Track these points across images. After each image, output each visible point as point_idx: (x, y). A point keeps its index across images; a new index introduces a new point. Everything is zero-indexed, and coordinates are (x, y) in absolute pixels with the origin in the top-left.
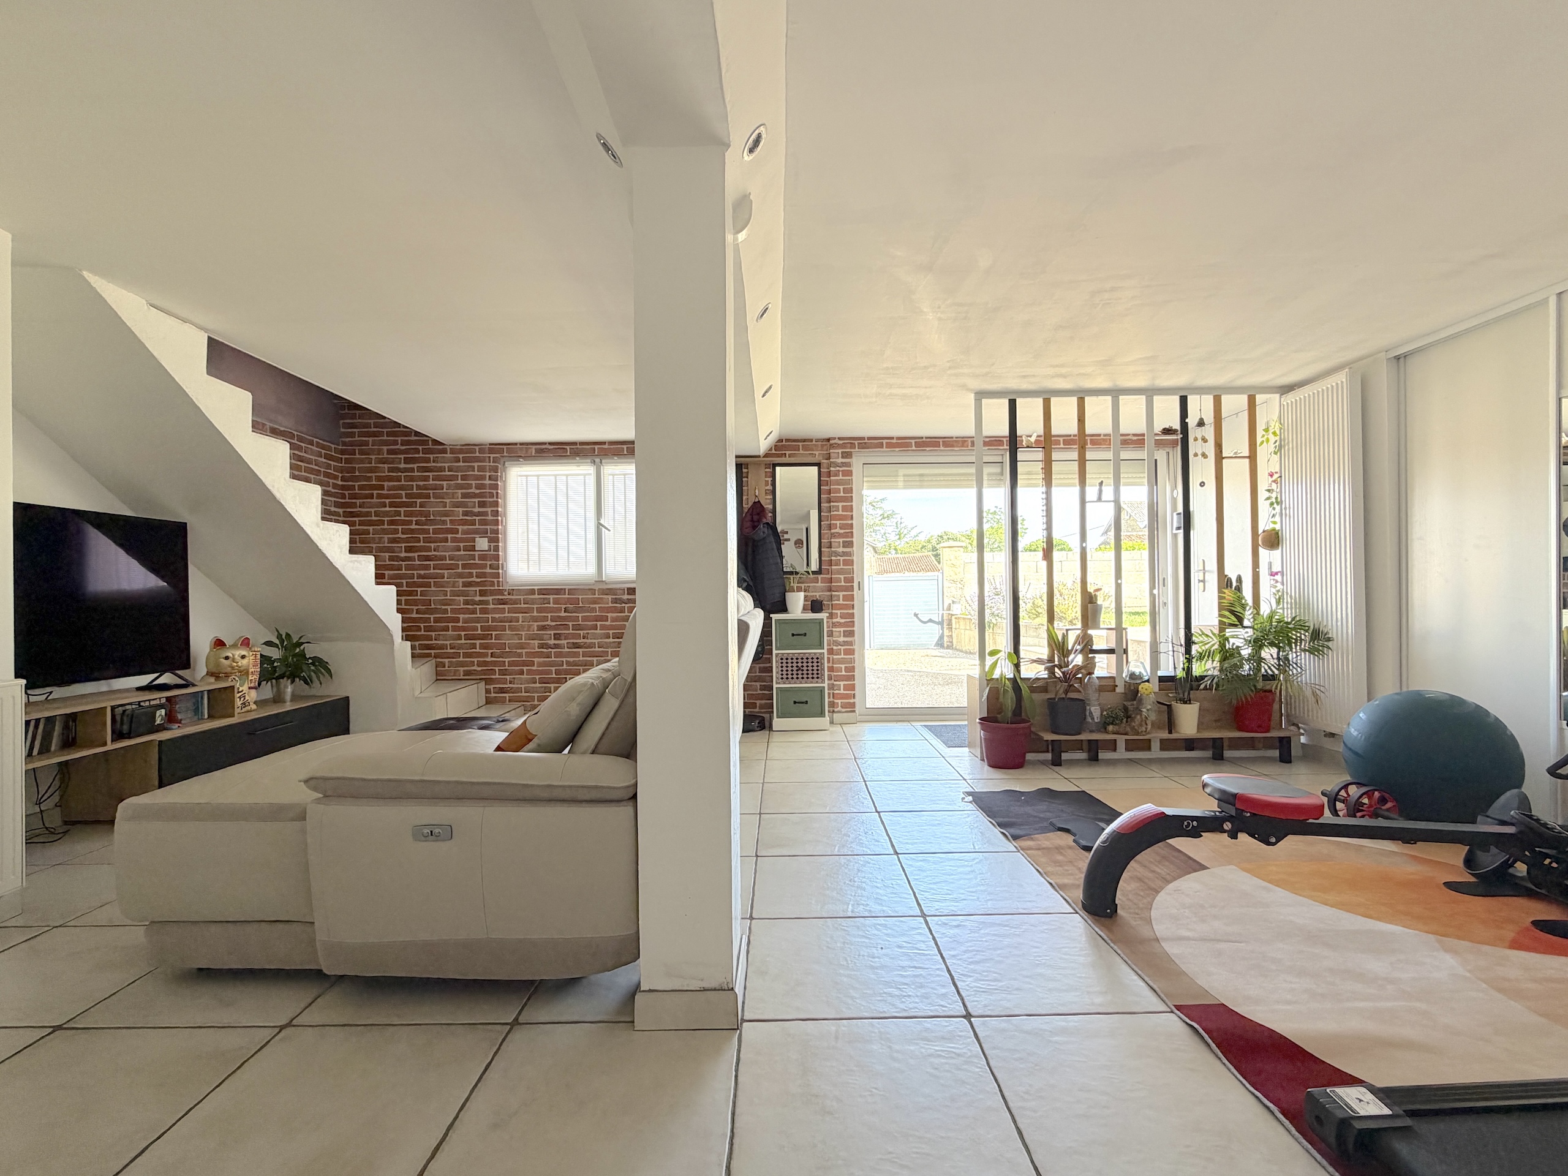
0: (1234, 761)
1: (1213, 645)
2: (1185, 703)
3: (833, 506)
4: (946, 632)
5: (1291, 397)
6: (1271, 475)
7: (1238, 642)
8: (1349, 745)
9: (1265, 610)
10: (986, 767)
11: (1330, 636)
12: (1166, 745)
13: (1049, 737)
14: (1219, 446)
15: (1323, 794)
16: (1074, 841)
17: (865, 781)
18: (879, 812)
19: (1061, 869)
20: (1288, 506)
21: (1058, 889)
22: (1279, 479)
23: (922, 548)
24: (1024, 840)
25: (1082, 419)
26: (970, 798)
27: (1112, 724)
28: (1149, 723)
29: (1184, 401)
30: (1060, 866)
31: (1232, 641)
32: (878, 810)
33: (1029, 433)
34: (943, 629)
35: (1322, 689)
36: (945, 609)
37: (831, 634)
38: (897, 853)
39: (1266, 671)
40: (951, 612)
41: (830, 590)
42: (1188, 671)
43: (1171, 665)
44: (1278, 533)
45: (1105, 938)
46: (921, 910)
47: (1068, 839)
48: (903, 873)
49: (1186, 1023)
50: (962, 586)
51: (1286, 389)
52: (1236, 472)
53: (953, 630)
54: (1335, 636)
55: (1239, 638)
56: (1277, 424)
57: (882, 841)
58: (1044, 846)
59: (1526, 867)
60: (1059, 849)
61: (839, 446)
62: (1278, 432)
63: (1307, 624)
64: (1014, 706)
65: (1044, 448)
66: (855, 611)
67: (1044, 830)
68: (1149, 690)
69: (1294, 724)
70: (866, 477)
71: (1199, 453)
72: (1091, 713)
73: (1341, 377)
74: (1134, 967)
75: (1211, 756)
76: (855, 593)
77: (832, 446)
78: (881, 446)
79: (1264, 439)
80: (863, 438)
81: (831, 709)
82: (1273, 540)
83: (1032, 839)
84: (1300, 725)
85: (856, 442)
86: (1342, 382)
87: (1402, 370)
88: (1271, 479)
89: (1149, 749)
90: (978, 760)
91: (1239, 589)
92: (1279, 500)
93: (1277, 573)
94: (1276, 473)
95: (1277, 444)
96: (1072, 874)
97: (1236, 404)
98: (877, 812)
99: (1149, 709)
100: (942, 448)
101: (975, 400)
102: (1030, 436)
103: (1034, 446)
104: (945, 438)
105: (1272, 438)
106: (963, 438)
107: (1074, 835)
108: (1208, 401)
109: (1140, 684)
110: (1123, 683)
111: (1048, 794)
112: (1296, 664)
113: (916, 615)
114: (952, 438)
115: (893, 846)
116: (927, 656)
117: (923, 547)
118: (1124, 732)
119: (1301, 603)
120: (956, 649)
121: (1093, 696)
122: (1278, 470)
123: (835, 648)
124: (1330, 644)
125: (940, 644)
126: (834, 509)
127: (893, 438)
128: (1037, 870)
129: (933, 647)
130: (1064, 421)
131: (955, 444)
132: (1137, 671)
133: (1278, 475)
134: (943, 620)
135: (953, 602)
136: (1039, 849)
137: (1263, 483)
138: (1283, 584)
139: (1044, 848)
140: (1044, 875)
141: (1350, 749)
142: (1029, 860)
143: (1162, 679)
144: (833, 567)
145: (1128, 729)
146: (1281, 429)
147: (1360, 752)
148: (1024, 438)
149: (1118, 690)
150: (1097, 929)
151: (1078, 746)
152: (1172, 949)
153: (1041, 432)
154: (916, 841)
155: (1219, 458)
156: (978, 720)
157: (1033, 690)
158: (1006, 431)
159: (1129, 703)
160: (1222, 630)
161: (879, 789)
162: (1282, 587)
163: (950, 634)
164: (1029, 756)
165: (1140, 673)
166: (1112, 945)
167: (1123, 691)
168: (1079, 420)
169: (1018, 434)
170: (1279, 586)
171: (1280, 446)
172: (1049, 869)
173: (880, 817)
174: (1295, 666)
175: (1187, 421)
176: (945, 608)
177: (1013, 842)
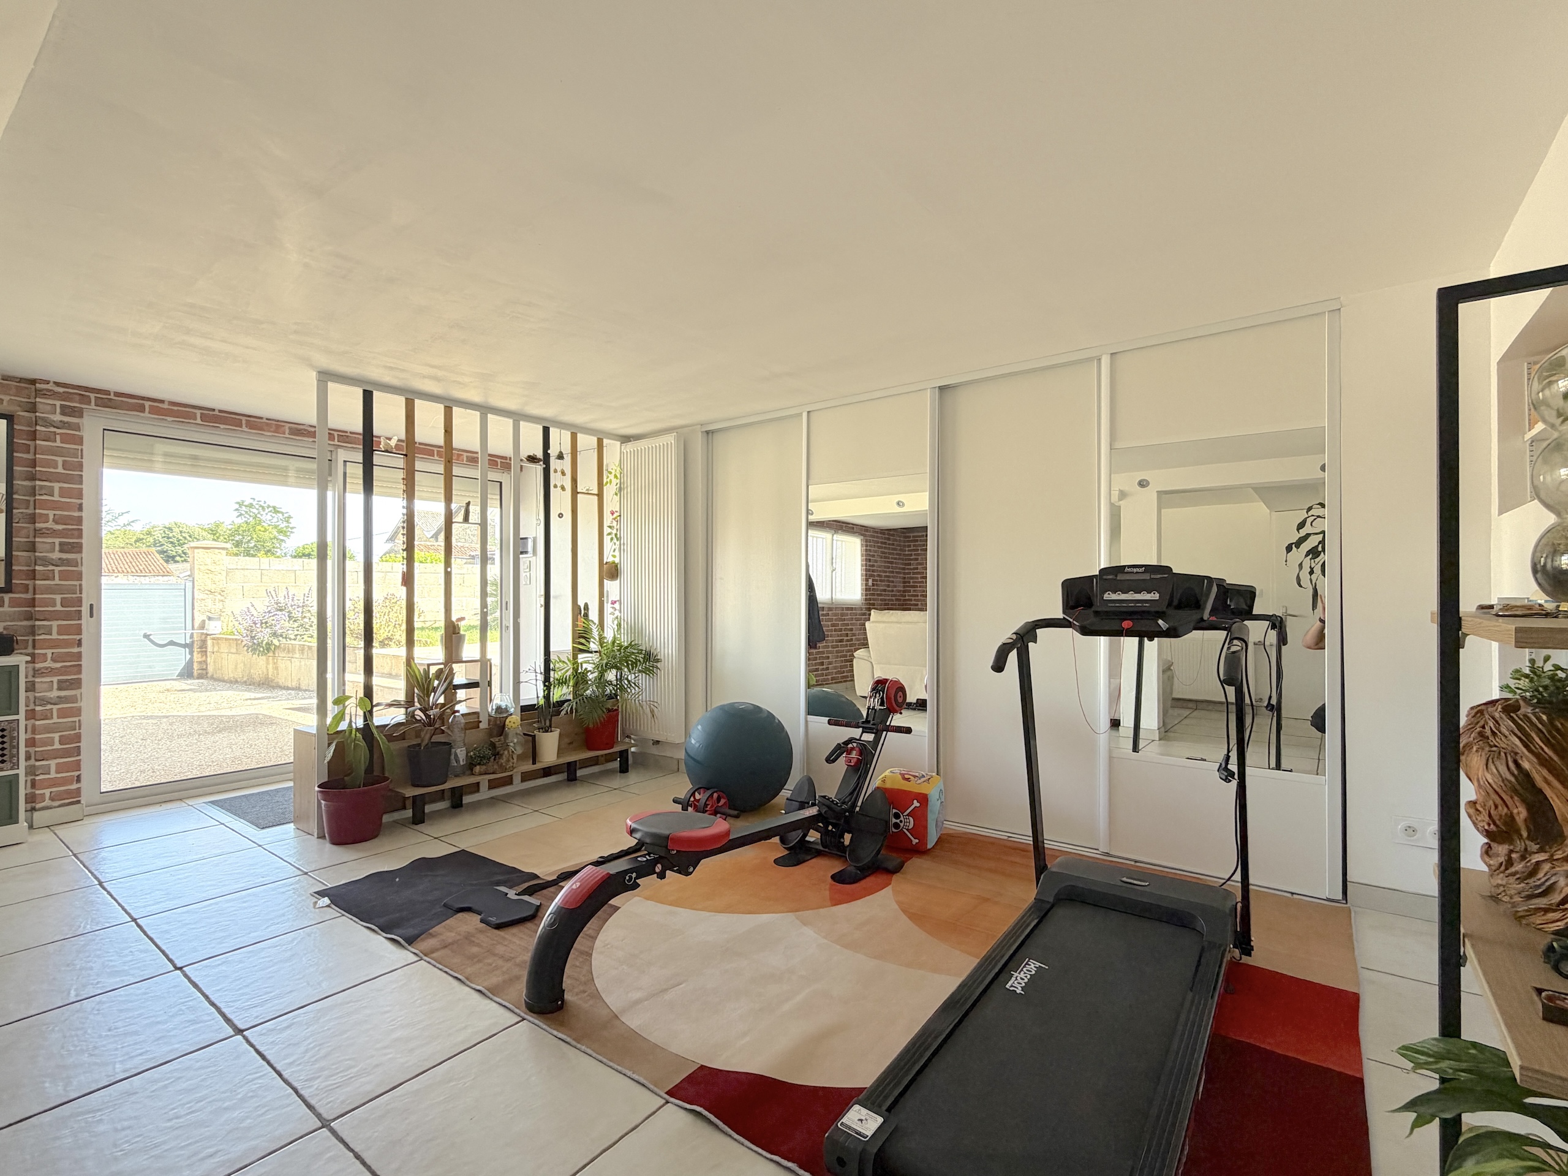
0: (585, 780)
1: (567, 671)
2: (547, 731)
3: (41, 487)
4: (197, 657)
5: (630, 447)
6: (613, 513)
7: (590, 667)
8: (692, 755)
9: (609, 635)
10: (328, 846)
11: (659, 658)
12: (526, 777)
13: (410, 792)
14: (574, 481)
15: (675, 801)
16: (482, 921)
17: (134, 920)
18: (180, 969)
19: (481, 965)
20: (625, 542)
21: (491, 996)
22: (619, 518)
23: (136, 541)
24: (423, 940)
25: (449, 430)
26: (326, 901)
27: (479, 764)
28: (515, 757)
29: (546, 431)
30: (479, 961)
31: (585, 666)
32: (179, 965)
33: (389, 436)
34: (191, 653)
35: (655, 704)
36: (196, 627)
37: (31, 687)
38: (239, 1031)
39: (611, 691)
40: (205, 631)
41: (30, 617)
42: (547, 697)
43: (532, 692)
44: (617, 566)
45: (569, 1040)
46: (319, 1116)
47: (471, 922)
48: (264, 1063)
49: (686, 1109)
50: (222, 598)
51: (626, 439)
52: (587, 505)
53: (208, 654)
54: (662, 658)
55: (588, 662)
56: (619, 469)
57: (206, 1018)
58: (450, 941)
59: (819, 834)
60: (468, 938)
61: (53, 395)
62: (619, 476)
63: (640, 648)
64: (367, 763)
65: (406, 455)
66: (83, 649)
67: (441, 918)
68: (514, 720)
69: (627, 737)
70: (108, 449)
71: (559, 485)
72: (456, 755)
73: (670, 439)
74: (611, 1064)
75: (566, 778)
76: (84, 622)
77: (38, 393)
78: (142, 409)
79: (608, 480)
80: (107, 392)
81: (29, 806)
82: (611, 572)
83: (432, 936)
84: (632, 736)
85: (92, 396)
86: (671, 443)
87: (710, 441)
88: (612, 517)
89: (511, 783)
90: (314, 840)
91: (586, 615)
92: (618, 536)
93: (615, 602)
94: (617, 512)
95: (618, 485)
96: (497, 968)
97: (587, 442)
98: (177, 968)
99: (515, 744)
100: (244, 428)
101: (318, 381)
102: (390, 439)
103: (394, 451)
104: (249, 416)
105: (615, 481)
106: (278, 421)
107: (479, 913)
108: (567, 436)
109: (507, 717)
110: (487, 718)
111: (423, 865)
112: (635, 684)
113: (146, 636)
114: (261, 418)
115: (228, 1021)
116: (168, 690)
117: (138, 540)
118: (492, 771)
119: (636, 629)
120: (212, 678)
121: (457, 736)
122: (618, 510)
123: (38, 708)
124: (659, 665)
125: (187, 673)
126: (43, 492)
127: (162, 402)
128: (456, 978)
129: (175, 677)
130: (429, 428)
131: (265, 428)
132: (503, 705)
133: (618, 514)
134: (193, 642)
135: (210, 619)
136: (446, 947)
137: (608, 519)
138: (620, 612)
139: (450, 944)
140: (468, 983)
141: (692, 758)
142: (441, 967)
143: (524, 709)
144: (37, 582)
145: (496, 767)
146: (621, 473)
147: (699, 759)
148: (382, 440)
149: (483, 726)
150: (555, 1033)
151: (440, 796)
152: (633, 1021)
153: (403, 437)
154: (266, 997)
155: (575, 493)
156: (317, 789)
157: (390, 738)
158: (358, 426)
159: (497, 739)
160: (575, 657)
161: (166, 927)
162: (619, 615)
163: (204, 658)
164: (386, 818)
165: (506, 706)
166: (579, 1046)
167: (487, 726)
168: (446, 431)
169: (375, 433)
170: (617, 613)
171: (620, 489)
172: (469, 970)
173: (186, 976)
174: (633, 685)
175: (549, 452)
176: (196, 625)
177: (409, 947)
